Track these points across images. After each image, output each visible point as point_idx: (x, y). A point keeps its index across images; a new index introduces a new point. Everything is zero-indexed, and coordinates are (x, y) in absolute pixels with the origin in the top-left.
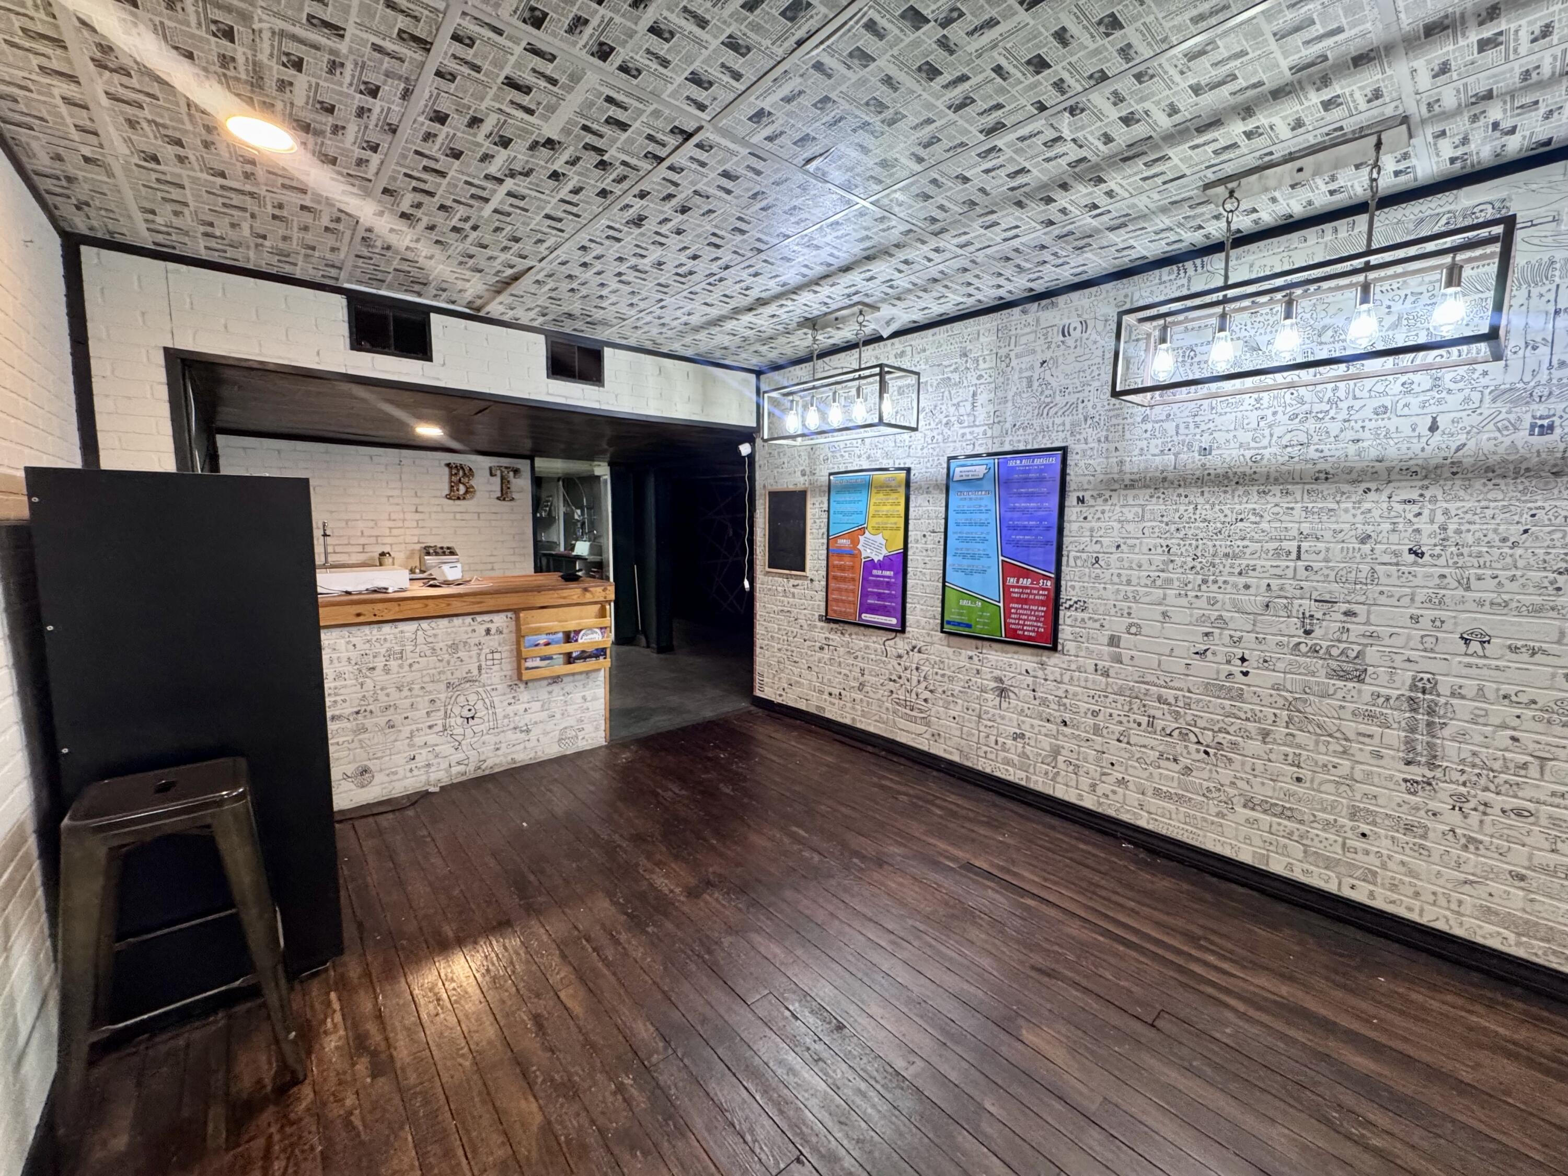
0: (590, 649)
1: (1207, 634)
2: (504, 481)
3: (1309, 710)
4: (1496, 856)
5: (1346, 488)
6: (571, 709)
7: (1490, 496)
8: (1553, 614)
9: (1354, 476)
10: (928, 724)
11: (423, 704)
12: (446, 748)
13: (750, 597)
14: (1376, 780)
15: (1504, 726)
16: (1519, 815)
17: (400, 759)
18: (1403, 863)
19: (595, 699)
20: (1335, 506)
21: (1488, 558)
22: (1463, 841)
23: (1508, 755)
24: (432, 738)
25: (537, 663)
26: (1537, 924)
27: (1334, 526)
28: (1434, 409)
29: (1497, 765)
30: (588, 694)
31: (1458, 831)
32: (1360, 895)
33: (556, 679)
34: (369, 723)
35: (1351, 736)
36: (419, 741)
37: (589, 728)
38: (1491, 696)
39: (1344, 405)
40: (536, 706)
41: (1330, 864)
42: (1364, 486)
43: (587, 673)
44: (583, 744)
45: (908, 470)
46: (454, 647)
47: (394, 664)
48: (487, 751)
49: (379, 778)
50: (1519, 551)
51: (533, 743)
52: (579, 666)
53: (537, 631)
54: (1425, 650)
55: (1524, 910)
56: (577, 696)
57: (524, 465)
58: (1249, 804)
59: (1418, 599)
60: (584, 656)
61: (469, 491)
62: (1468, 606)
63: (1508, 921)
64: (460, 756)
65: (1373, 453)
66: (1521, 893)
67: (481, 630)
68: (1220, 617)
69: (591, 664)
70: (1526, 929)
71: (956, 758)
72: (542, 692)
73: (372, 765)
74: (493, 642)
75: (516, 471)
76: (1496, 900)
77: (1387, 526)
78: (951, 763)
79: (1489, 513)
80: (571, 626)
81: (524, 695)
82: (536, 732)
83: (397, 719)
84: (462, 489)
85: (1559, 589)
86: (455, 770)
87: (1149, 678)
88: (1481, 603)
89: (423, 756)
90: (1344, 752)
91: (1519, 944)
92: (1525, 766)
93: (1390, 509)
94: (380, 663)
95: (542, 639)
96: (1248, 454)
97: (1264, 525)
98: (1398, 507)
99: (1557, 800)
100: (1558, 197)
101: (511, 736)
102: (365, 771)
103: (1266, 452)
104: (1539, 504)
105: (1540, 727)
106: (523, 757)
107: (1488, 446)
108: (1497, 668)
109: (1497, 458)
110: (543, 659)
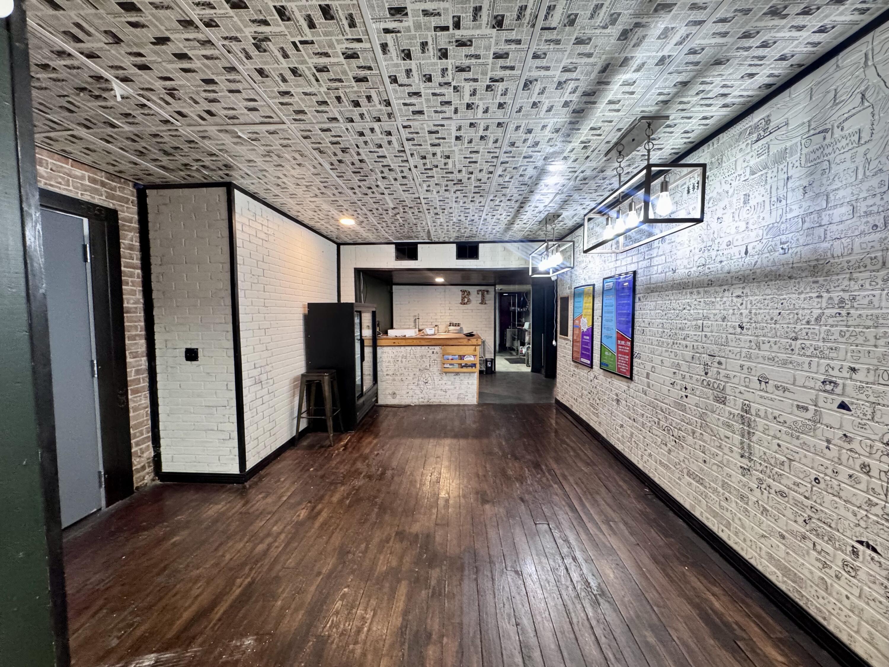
0: (469, 364)
1: (674, 373)
2: (483, 295)
3: (708, 420)
4: (773, 520)
5: (718, 289)
6: (463, 387)
7: (766, 292)
8: (791, 366)
9: (720, 283)
10: (598, 417)
11: (412, 374)
12: (418, 392)
13: (555, 348)
14: (731, 466)
15: (775, 437)
16: (782, 495)
17: (404, 392)
18: (740, 519)
19: (472, 384)
20: (713, 300)
21: (766, 330)
22: (761, 509)
23: (777, 456)
24: (414, 387)
25: (448, 366)
26: (790, 570)
27: (714, 312)
28: (746, 241)
29: (773, 461)
30: (470, 382)
31: (760, 502)
32: (724, 536)
33: (457, 373)
34: (396, 378)
35: (722, 437)
36: (410, 387)
37: (470, 396)
38: (770, 417)
39: (716, 242)
40: (450, 383)
41: (715, 515)
42: (724, 287)
43: (470, 373)
44: (467, 402)
45: (594, 285)
46: (422, 357)
47: (404, 360)
48: (431, 396)
49: (398, 397)
50: (778, 326)
51: (447, 397)
52: (465, 370)
53: (448, 354)
54: (746, 387)
55: (784, 559)
56: (465, 382)
57: (491, 289)
58: (689, 474)
59: (743, 355)
60: (466, 366)
61: (469, 301)
62: (761, 360)
63: (778, 565)
64: (422, 396)
65: (726, 269)
66: (784, 547)
67: (431, 351)
68: (678, 364)
69: (469, 369)
70: (786, 571)
71: (605, 436)
72: (452, 377)
73: (397, 392)
74: (435, 356)
75: (487, 291)
76: (773, 549)
77: (731, 311)
78: (603, 438)
79: (766, 302)
80: (461, 353)
81: (445, 377)
82: (449, 392)
83: (404, 378)
84: (466, 300)
85: (792, 350)
86: (421, 400)
87: (658, 397)
88: (764, 358)
89: (411, 393)
90: (720, 447)
91: (784, 582)
92: (782, 464)
93: (732, 301)
94: (400, 359)
95: (450, 357)
96: (687, 271)
97: (692, 311)
98: (735, 300)
99: (796, 488)
100: (786, 110)
101: (440, 392)
102: (394, 394)
103: (692, 270)
104: (784, 296)
105: (788, 438)
106: (444, 401)
107: (765, 261)
108: (771, 400)
109: (768, 269)
110: (451, 365)
